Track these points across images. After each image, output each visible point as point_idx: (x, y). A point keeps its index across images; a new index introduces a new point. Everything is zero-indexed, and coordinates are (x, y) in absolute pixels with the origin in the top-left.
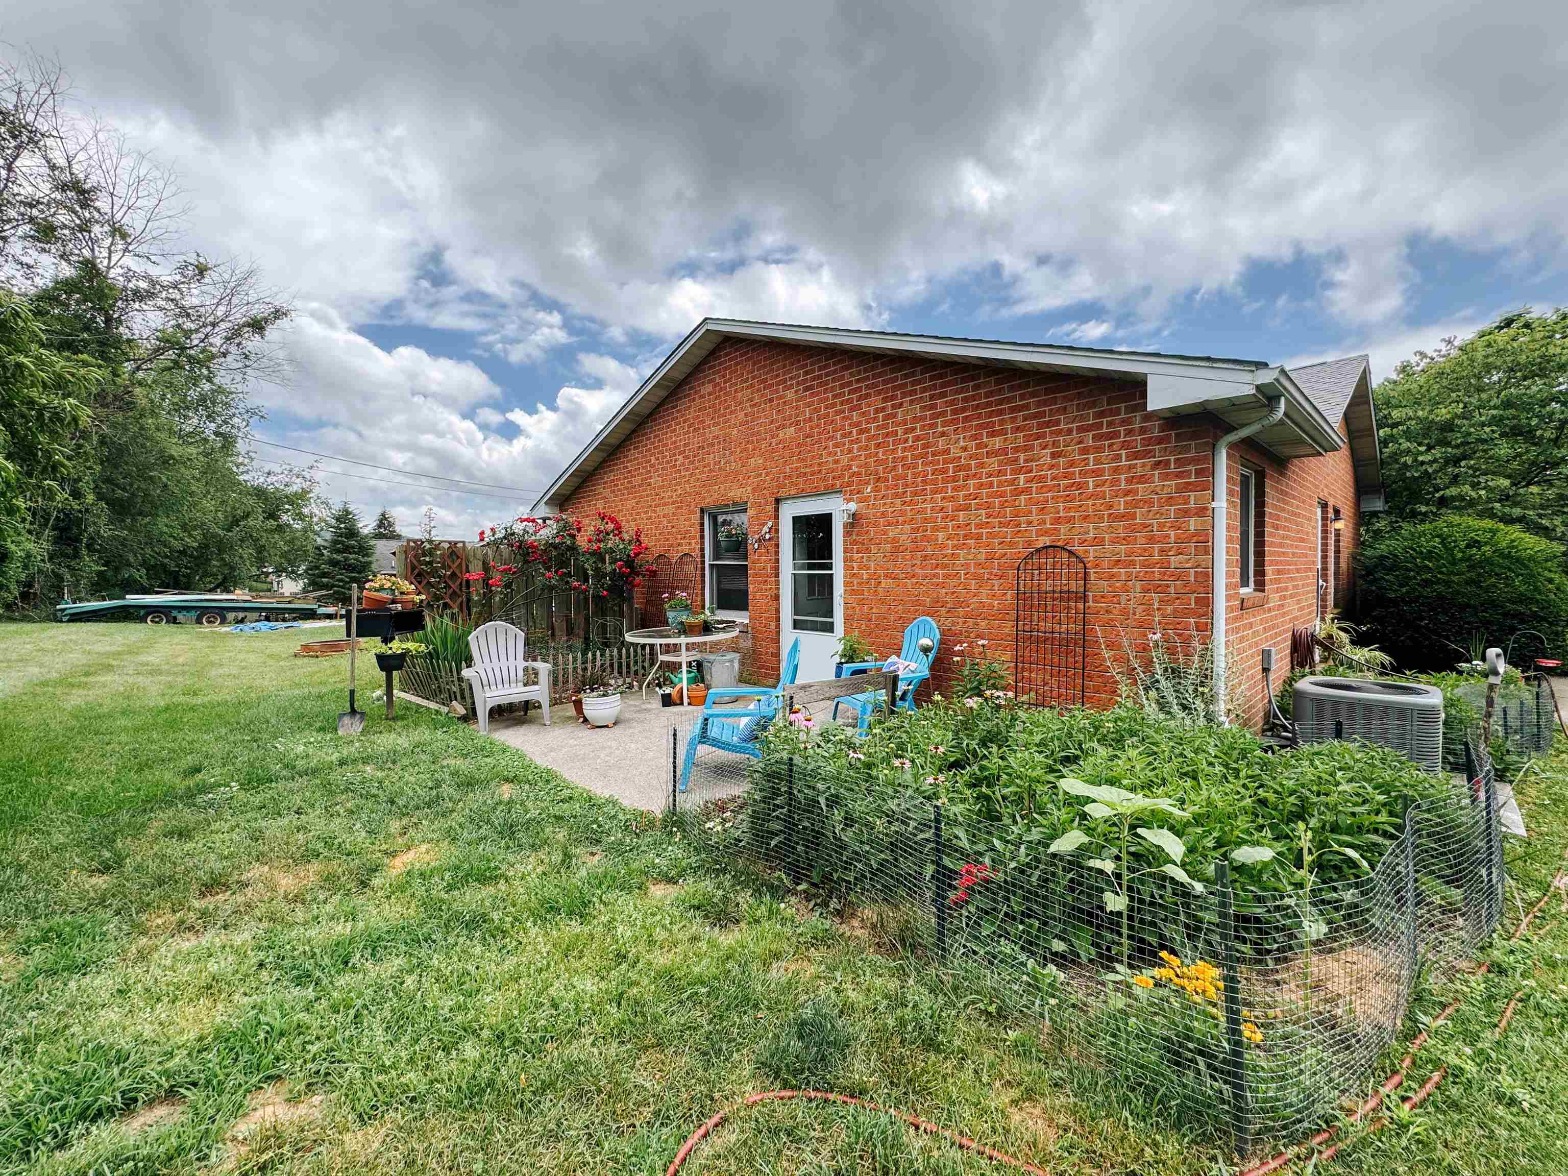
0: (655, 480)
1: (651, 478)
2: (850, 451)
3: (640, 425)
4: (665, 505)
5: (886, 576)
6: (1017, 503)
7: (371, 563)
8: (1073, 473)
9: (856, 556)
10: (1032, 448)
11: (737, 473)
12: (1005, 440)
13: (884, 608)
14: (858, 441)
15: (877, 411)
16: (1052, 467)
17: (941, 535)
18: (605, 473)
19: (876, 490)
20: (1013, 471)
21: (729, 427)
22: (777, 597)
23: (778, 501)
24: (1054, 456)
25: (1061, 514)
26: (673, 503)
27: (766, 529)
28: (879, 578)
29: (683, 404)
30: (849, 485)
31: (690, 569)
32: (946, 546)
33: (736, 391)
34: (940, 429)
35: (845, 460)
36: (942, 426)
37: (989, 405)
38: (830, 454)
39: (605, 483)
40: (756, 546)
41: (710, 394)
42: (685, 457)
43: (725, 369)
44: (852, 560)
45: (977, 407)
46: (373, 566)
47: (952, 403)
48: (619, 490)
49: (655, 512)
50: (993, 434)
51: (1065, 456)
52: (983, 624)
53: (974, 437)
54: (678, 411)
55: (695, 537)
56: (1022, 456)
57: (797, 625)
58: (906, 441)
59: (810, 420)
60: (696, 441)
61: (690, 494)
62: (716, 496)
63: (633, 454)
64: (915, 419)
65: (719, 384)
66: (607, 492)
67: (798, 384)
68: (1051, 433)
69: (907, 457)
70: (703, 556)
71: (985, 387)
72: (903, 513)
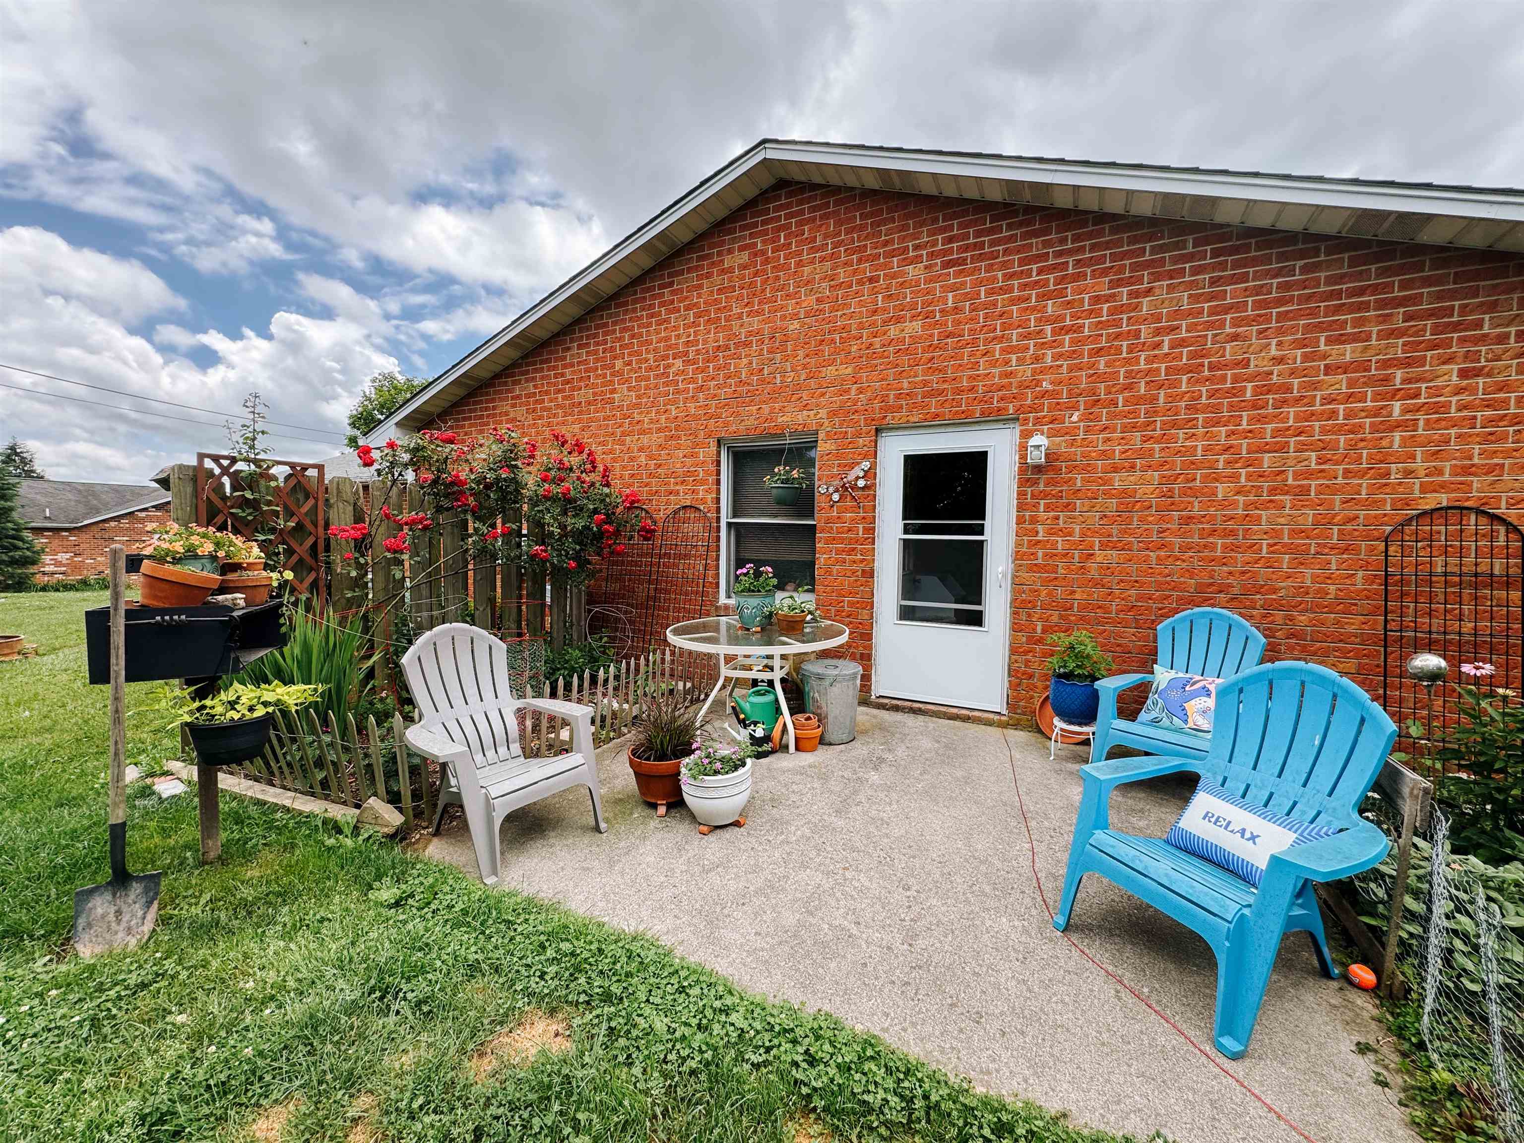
0: (623, 395)
1: (613, 391)
2: (1037, 359)
3: (592, 311)
4: (643, 432)
5: (1103, 546)
6: (1384, 443)
7: (11, 509)
8: (1506, 401)
9: (1042, 515)
10: (1422, 361)
11: (798, 387)
12: (1366, 348)
13: (1097, 593)
14: (1053, 344)
15: (1097, 300)
16: (1459, 391)
17: (1222, 490)
18: (515, 383)
19: (1087, 417)
20: (1378, 396)
21: (783, 318)
22: (869, 574)
23: (877, 431)
24: (1464, 374)
25: (1476, 460)
26: (659, 430)
27: (858, 472)
28: (1092, 547)
29: (685, 282)
30: (1033, 409)
31: (693, 528)
32: (1234, 504)
33: (799, 264)
34: (1228, 330)
35: (1026, 372)
36: (1233, 325)
37: (1332, 295)
38: (993, 364)
39: (518, 397)
40: (836, 497)
41: (744, 267)
42: (687, 362)
43: (779, 229)
44: (1034, 520)
45: (1309, 298)
46: (15, 515)
47: (1258, 290)
48: (544, 409)
49: (623, 443)
50: (1340, 340)
51: (1489, 375)
52: (1303, 619)
53: (1301, 344)
54: (673, 293)
55: (704, 482)
56: (1399, 375)
57: (907, 614)
58: (1158, 345)
59: (956, 310)
60: (712, 338)
61: (696, 418)
62: (751, 422)
63: (575, 353)
64: (1177, 314)
65: (763, 252)
66: (520, 412)
67: (931, 255)
68: (1462, 341)
69: (1158, 370)
70: (718, 510)
71: (1328, 269)
72: (1142, 454)
